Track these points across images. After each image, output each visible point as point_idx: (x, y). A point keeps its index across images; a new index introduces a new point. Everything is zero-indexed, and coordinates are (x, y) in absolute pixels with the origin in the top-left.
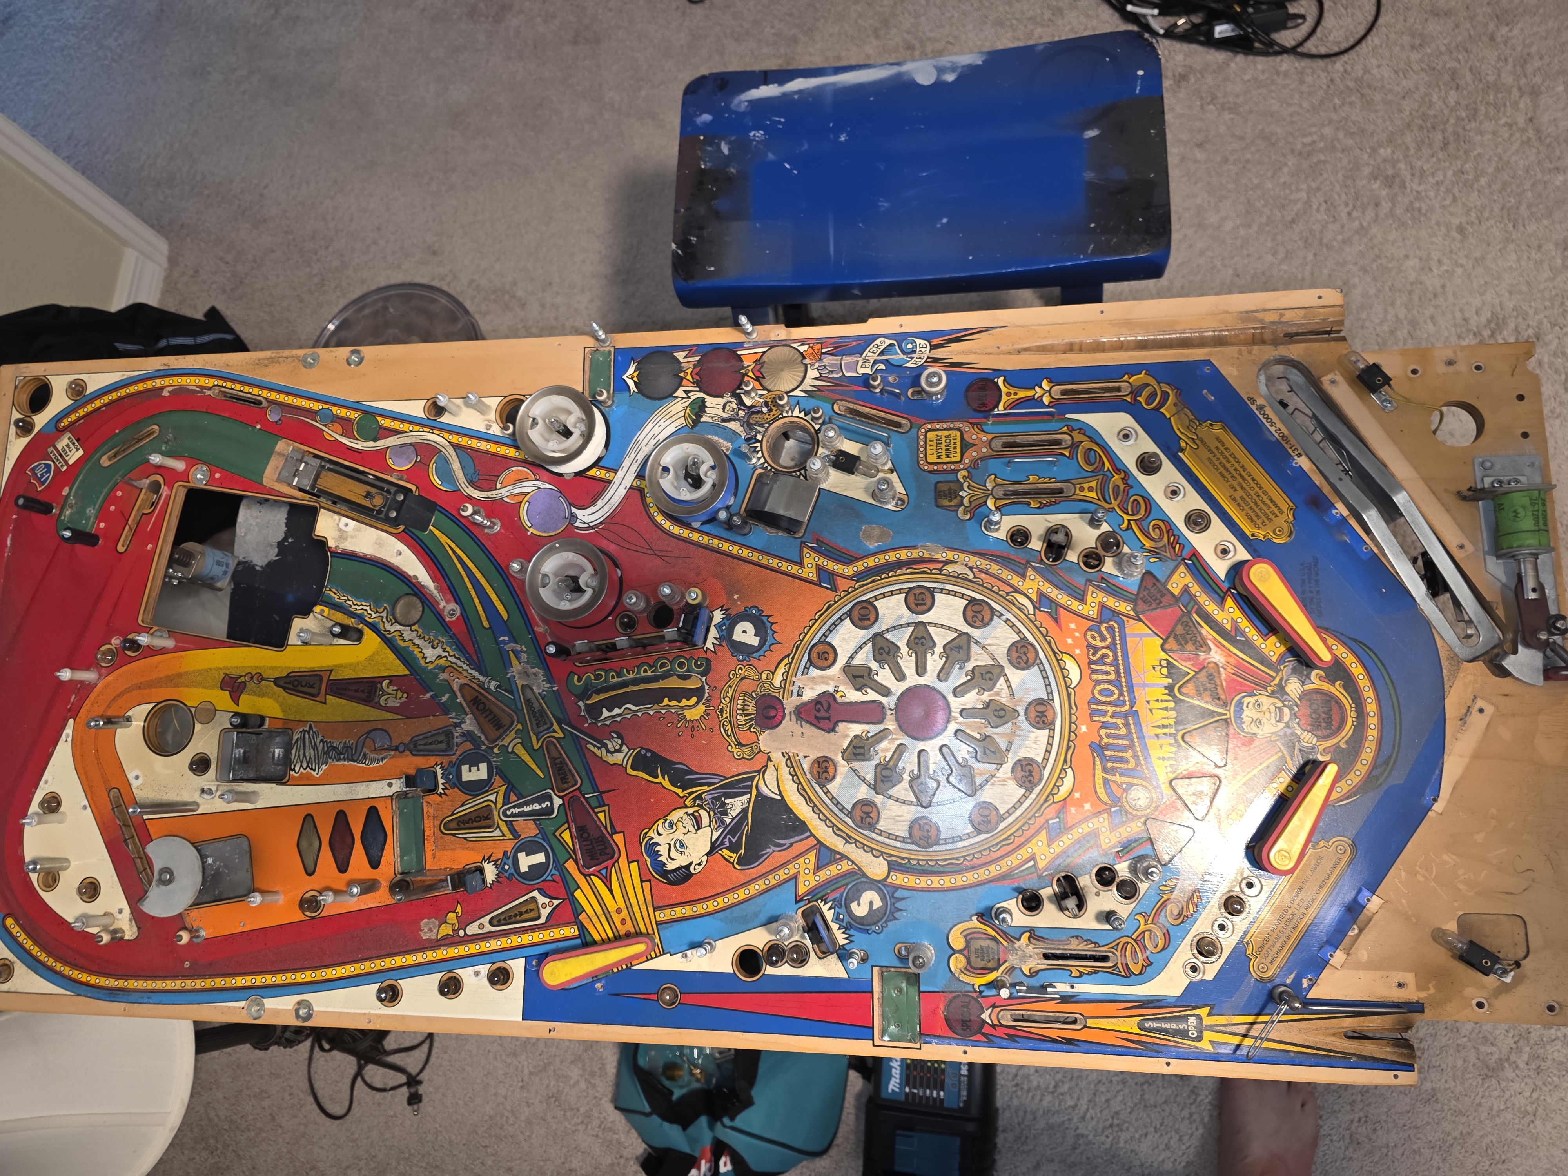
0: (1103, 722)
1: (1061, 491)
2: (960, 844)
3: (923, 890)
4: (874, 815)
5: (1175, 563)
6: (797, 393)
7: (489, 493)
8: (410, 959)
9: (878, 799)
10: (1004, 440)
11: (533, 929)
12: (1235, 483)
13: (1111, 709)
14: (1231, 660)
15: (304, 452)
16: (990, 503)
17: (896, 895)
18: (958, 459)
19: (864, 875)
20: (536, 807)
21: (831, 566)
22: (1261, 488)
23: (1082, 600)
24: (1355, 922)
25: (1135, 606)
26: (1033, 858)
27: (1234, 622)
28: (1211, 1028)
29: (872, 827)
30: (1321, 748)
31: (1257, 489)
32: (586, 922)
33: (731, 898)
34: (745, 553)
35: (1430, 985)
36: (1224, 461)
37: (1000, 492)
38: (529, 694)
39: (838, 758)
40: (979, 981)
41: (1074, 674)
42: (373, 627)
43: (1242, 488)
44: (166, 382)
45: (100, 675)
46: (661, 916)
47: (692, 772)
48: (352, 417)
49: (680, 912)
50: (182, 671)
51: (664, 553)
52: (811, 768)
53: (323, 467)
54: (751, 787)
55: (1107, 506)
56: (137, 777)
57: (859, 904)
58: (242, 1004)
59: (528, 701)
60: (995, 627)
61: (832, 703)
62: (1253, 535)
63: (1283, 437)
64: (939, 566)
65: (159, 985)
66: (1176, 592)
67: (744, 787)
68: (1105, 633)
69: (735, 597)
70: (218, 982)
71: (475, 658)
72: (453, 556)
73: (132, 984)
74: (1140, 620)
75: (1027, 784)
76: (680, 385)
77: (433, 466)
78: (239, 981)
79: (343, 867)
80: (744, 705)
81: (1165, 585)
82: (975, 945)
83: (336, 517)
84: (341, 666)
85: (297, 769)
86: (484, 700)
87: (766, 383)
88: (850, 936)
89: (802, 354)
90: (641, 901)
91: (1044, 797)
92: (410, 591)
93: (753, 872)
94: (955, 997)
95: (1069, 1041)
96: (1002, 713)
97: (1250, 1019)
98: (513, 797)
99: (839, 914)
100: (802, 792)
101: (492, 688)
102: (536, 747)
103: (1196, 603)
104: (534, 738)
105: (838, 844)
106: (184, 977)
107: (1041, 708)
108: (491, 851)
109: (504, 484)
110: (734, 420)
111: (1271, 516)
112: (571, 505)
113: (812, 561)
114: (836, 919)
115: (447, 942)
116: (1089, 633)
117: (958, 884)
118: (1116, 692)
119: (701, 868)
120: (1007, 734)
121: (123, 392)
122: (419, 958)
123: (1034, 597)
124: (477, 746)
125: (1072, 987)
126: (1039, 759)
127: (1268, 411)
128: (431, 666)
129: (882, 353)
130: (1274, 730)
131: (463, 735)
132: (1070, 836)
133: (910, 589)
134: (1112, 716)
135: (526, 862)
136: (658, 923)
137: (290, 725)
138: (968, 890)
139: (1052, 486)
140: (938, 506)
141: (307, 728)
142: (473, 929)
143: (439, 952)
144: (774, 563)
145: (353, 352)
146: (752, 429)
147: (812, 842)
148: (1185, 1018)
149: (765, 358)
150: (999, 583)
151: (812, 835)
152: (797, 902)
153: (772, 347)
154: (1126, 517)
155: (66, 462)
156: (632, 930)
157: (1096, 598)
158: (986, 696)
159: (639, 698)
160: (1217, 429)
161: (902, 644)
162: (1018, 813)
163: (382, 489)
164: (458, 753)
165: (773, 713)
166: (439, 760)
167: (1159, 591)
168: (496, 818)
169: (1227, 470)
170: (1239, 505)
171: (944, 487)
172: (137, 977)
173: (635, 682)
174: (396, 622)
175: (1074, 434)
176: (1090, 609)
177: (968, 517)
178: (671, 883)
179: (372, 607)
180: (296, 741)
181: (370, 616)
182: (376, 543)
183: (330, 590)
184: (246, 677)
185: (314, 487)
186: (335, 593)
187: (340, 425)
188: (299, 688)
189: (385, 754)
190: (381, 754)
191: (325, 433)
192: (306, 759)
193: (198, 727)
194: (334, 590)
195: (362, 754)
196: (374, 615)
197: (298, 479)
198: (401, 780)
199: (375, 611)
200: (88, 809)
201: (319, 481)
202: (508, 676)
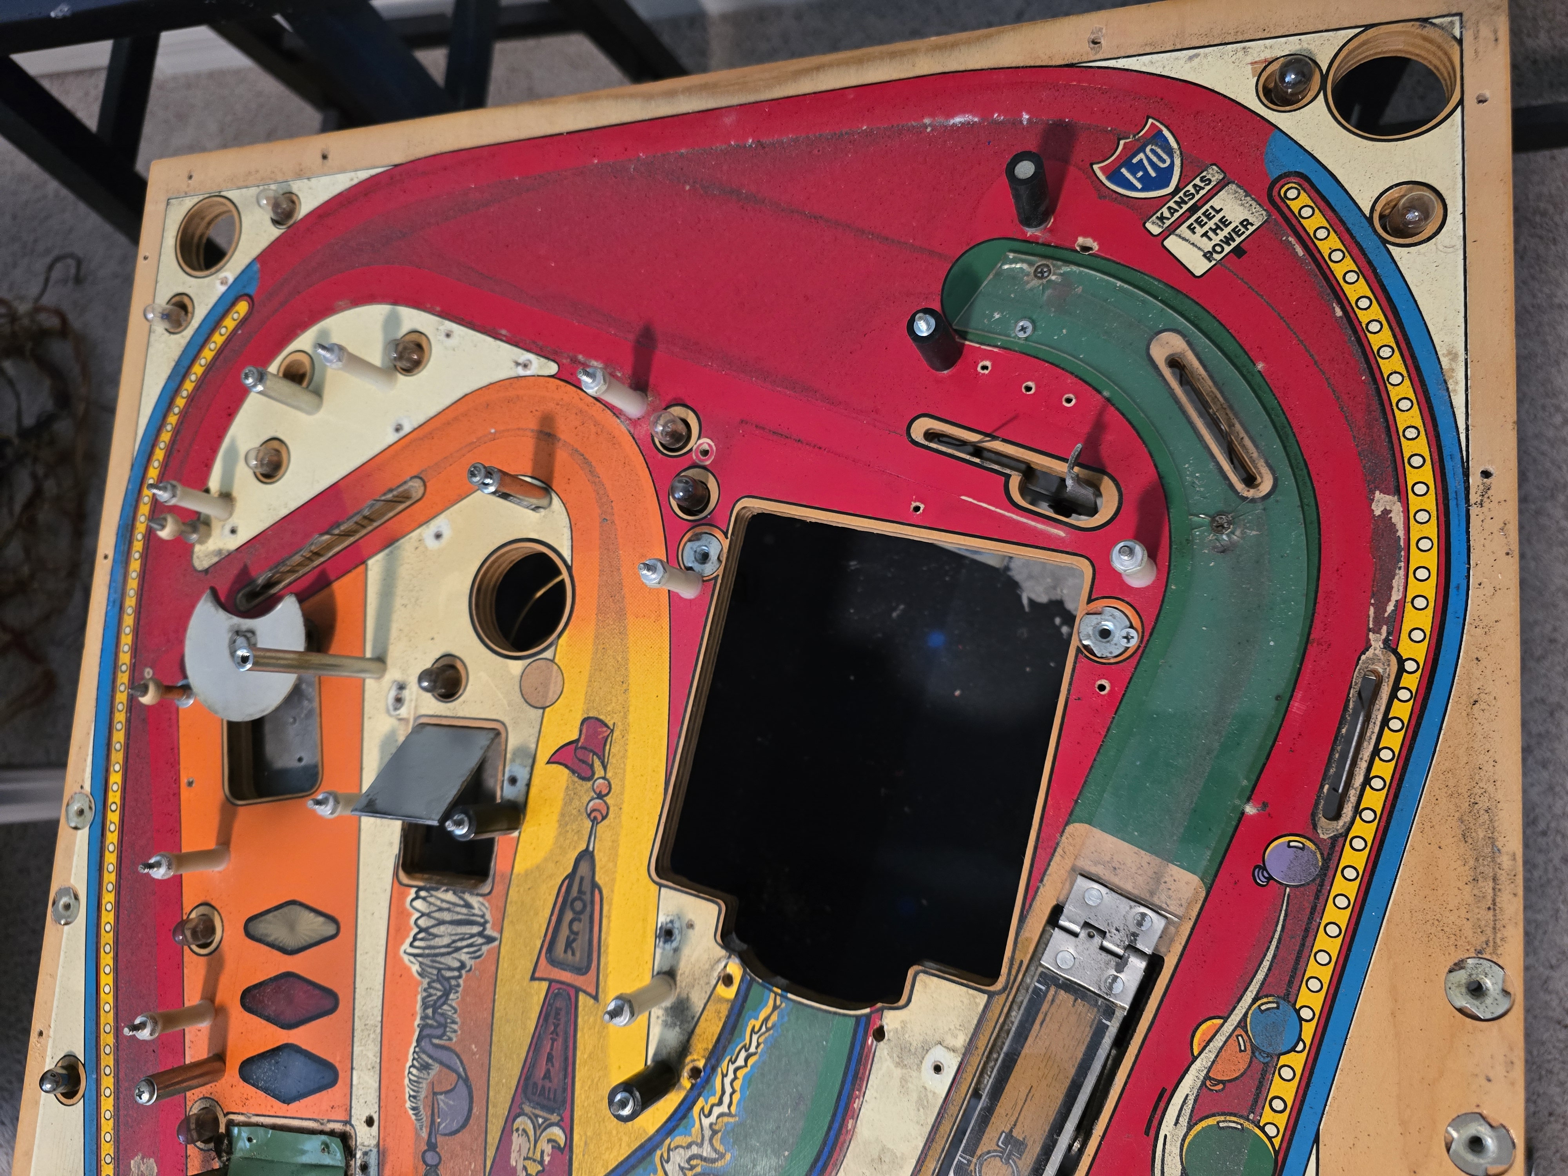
8: (105, 1129)
44: (1424, 499)
45: (634, 422)
50: (626, 622)
53: (1110, 1011)
56: (438, 536)
58: (87, 788)
78: (116, 778)
79: (249, 1000)
83: (960, 1040)
85: (418, 904)
122: (107, 1149)
137: (499, 890)
141: (489, 932)
155: (1171, 230)
179: (726, 1119)
180: (468, 905)
181: (706, 1111)
182: (884, 1149)
183: (775, 1007)
184: (604, 778)
185: (1050, 979)
186: (766, 1019)
187: (1242, 1075)
188: (569, 915)
189: (425, 1114)
190: (424, 1108)
191: (1219, 1021)
192: (433, 926)
193: (516, 667)
194: (774, 1017)
195: (430, 1061)
196: (706, 1122)
197: (1075, 935)
198: (375, 1150)
199: (716, 1128)
200: (396, 437)
201: (1065, 1000)
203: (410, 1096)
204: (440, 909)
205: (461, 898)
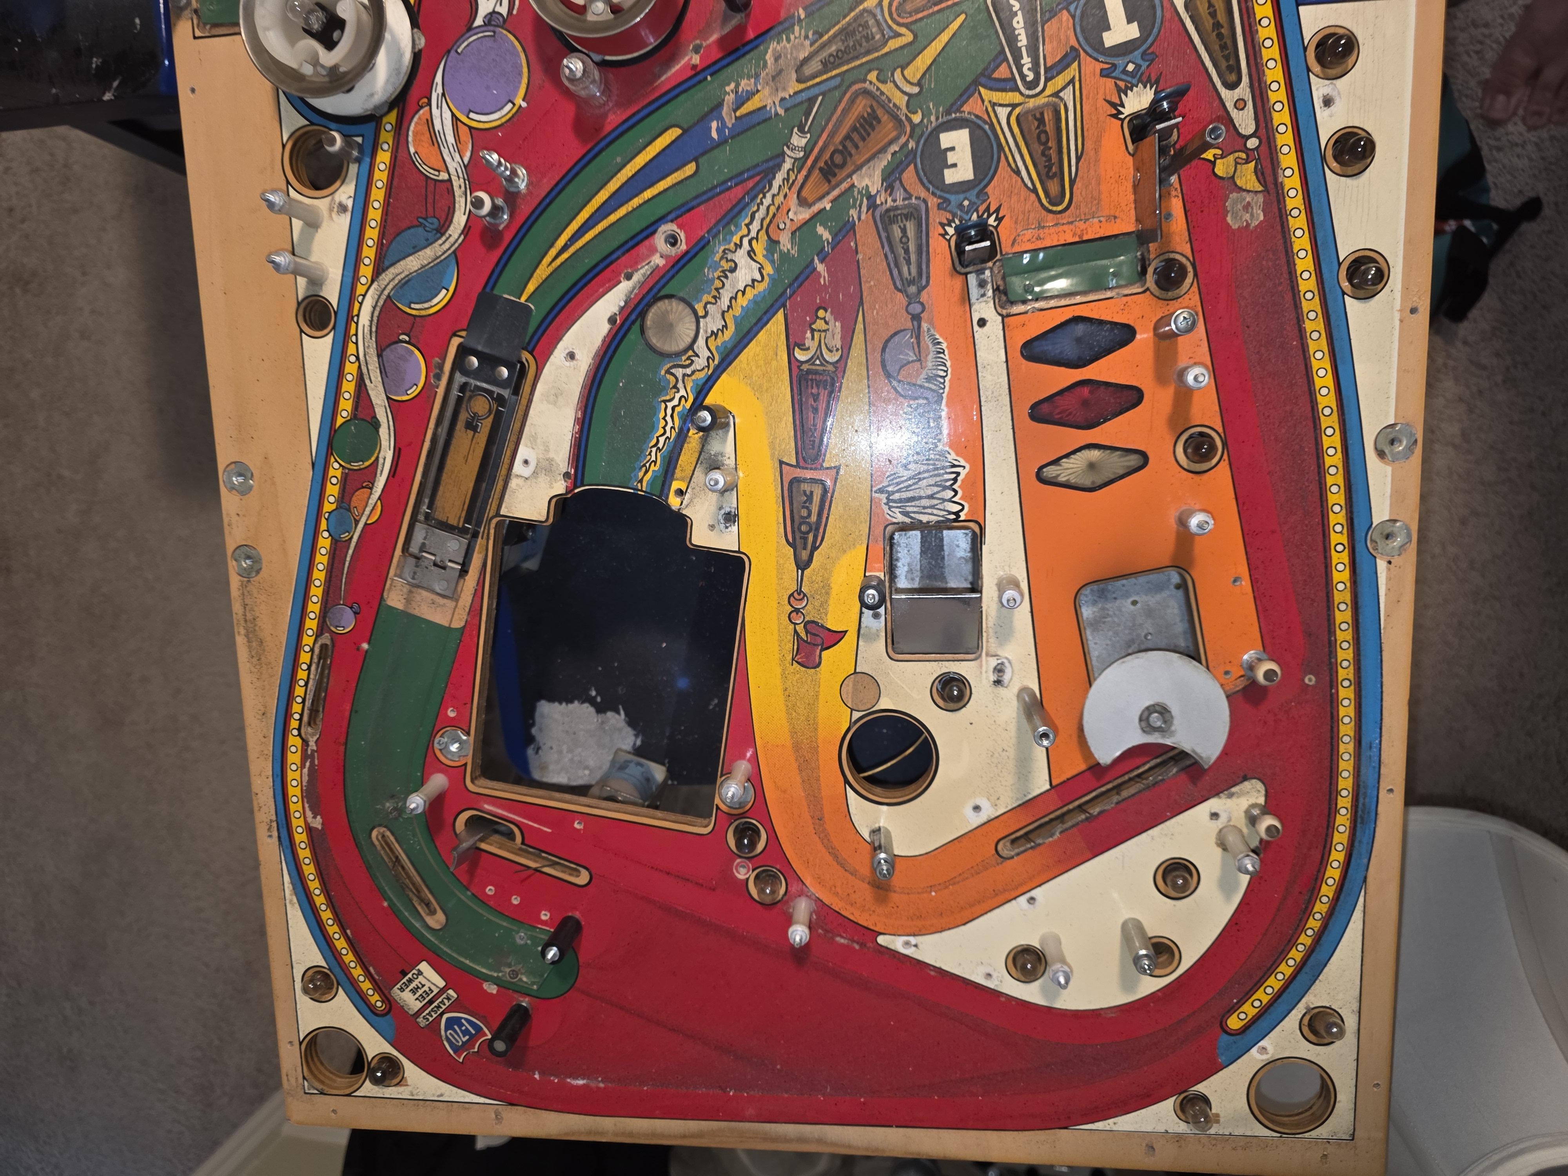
7: (458, 192)
8: (1301, 242)
15: (404, 557)
38: (815, 66)
44: (297, 823)
45: (801, 894)
48: (339, 473)
50: (789, 741)
53: (428, 519)
56: (977, 808)
58: (1380, 564)
59: (827, 66)
70: (1343, 616)
71: (750, 184)
72: (572, 250)
77: (416, 309)
78: (1341, 575)
79: (1132, 397)
83: (514, 483)
85: (956, 508)
86: (827, 156)
92: (636, 327)
98: (1002, 72)
101: (803, 142)
102: (909, 37)
104: (893, 44)
106: (1333, 681)
108: (1101, 103)
109: (439, 165)
112: (470, 28)
115: (1268, 172)
121: (320, 901)
122: (1298, 223)
124: (911, 157)
128: (769, 269)
131: (890, 189)
135: (1120, 29)
137: (879, 529)
141: (883, 497)
142: (1245, 122)
143: (1288, 185)
155: (442, 991)
163: (459, 400)
164: (923, 194)
166: (935, 232)
168: (1041, 101)
172: (1333, 774)
174: (691, 347)
179: (668, 398)
180: (906, 514)
181: (683, 399)
182: (555, 403)
183: (641, 481)
184: (795, 624)
185: (462, 531)
186: (646, 472)
187: (353, 494)
188: (813, 520)
189: (926, 340)
190: (928, 347)
191: (369, 522)
192: (938, 492)
193: (885, 704)
194: (641, 474)
195: (926, 385)
196: (682, 392)
197: (450, 561)
198: (973, 300)
199: (674, 390)
200: (1033, 893)
201: (453, 521)
202: (781, 111)
203: (943, 353)
204: (933, 507)
205: (912, 518)
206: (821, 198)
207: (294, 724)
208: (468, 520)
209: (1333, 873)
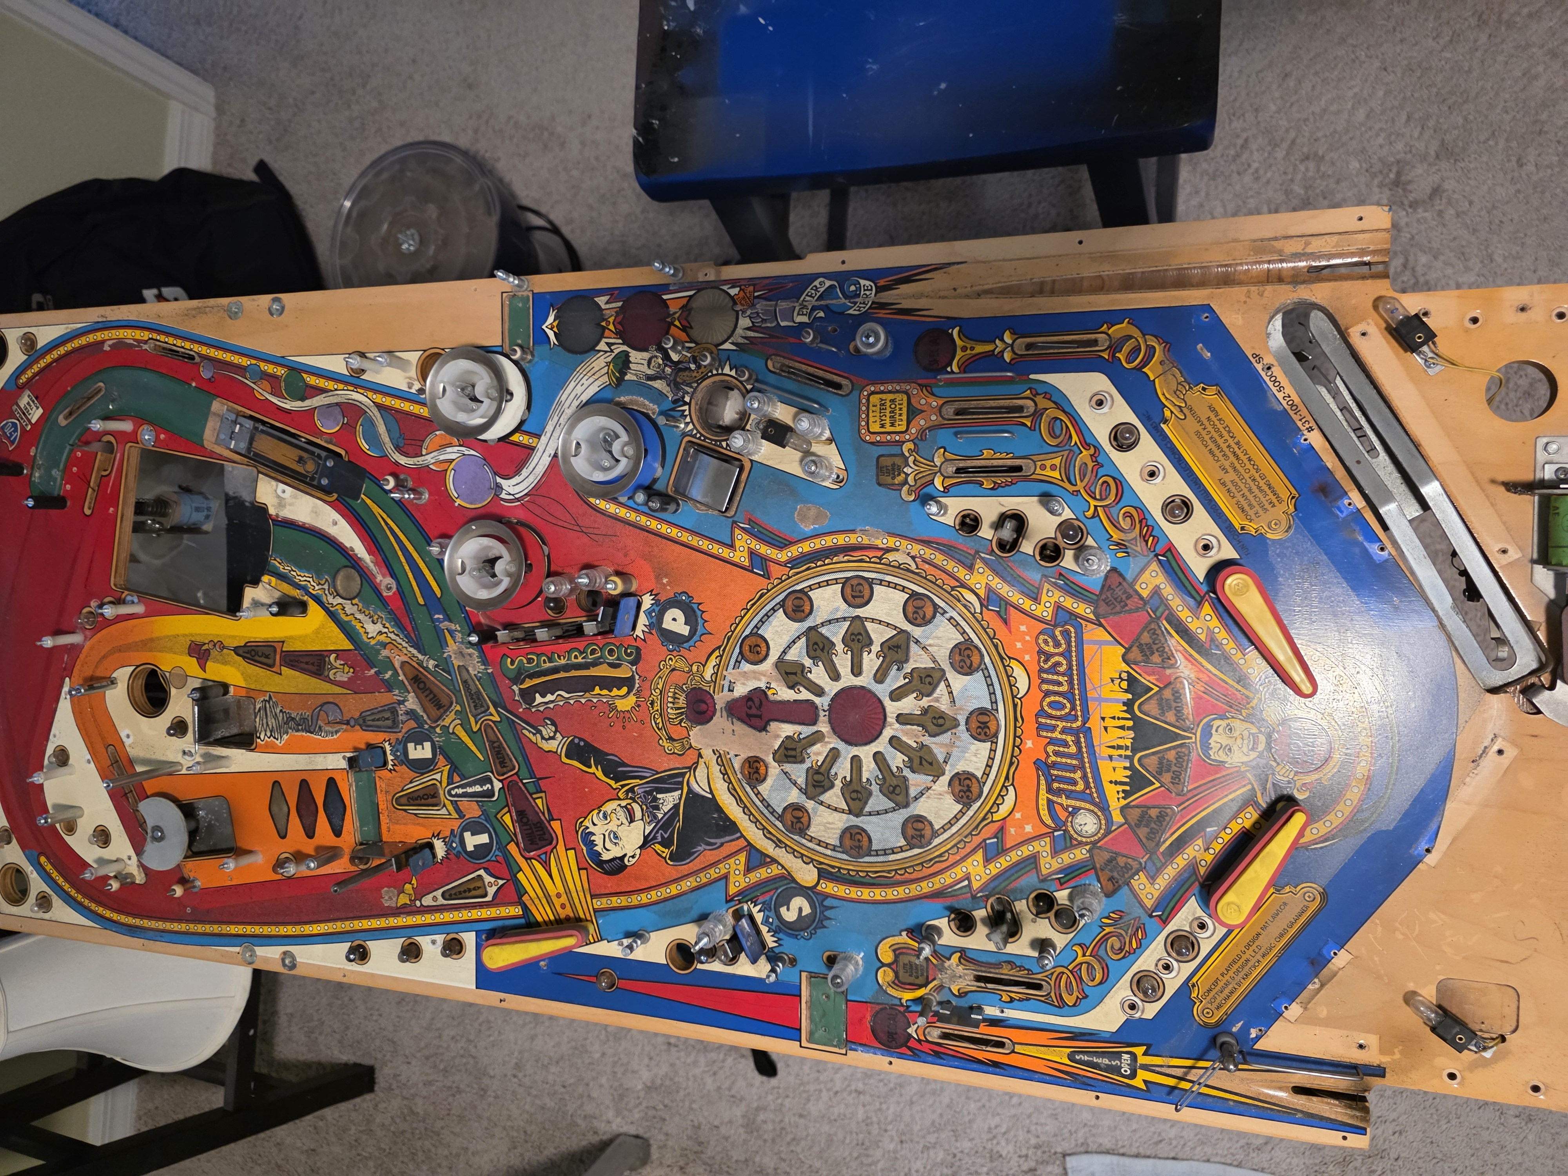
0: (1051, 738)
1: (1019, 469)
2: (892, 857)
3: (852, 901)
4: (805, 820)
5: (1146, 560)
6: (727, 346)
7: (416, 459)
8: (375, 923)
9: (810, 805)
10: (957, 405)
11: (481, 906)
12: (1227, 464)
13: (1061, 724)
14: (1201, 676)
15: (238, 414)
16: (938, 482)
17: (826, 903)
18: (904, 428)
19: (794, 880)
20: (478, 788)
21: (764, 550)
22: (1257, 470)
23: (1036, 599)
24: (1316, 976)
25: (1095, 608)
26: (967, 877)
27: (1210, 633)
28: (1146, 1067)
29: (802, 832)
30: (1298, 784)
31: (1253, 472)
32: (529, 903)
33: (664, 892)
34: (674, 532)
35: (1396, 1050)
36: (1216, 435)
37: (951, 469)
38: (465, 675)
39: (770, 759)
40: (907, 996)
41: (1022, 684)
42: (317, 600)
43: (1235, 469)
44: (105, 335)
45: (86, 637)
46: (598, 904)
47: (625, 765)
48: (279, 373)
49: (615, 901)
50: (154, 636)
51: (591, 531)
52: (742, 767)
53: (256, 428)
54: (682, 783)
55: (1071, 488)
56: (128, 736)
57: (788, 909)
58: (237, 949)
59: (465, 682)
60: (937, 626)
61: (764, 701)
62: (1243, 528)
63: (1292, 405)
64: (879, 554)
65: (168, 926)
66: (1145, 594)
67: (675, 783)
68: (1060, 638)
69: (665, 581)
70: (216, 929)
71: (413, 635)
72: (386, 528)
73: (146, 923)
74: (1101, 625)
75: (965, 799)
76: (602, 336)
77: (359, 429)
78: (233, 929)
79: (310, 833)
80: (675, 698)
81: (1132, 585)
82: (904, 959)
83: (274, 483)
84: (291, 637)
85: (262, 737)
86: (423, 679)
87: (694, 333)
88: (779, 939)
89: (732, 297)
90: (579, 888)
91: (982, 815)
92: (348, 564)
93: (685, 869)
94: (882, 1009)
95: (995, 1064)
96: (941, 721)
97: (1189, 1063)
98: (456, 778)
99: (768, 917)
100: (732, 791)
101: (430, 667)
102: (475, 729)
103: (1168, 607)
104: (472, 720)
105: (768, 847)
106: (188, 921)
107: (984, 719)
108: (440, 828)
109: (430, 450)
110: (660, 378)
111: (1267, 506)
112: (495, 474)
113: (743, 542)
114: (766, 922)
115: (406, 910)
116: (1042, 637)
117: (888, 897)
118: (1068, 705)
119: (634, 860)
120: (946, 745)
121: (69, 347)
122: (384, 922)
123: (982, 592)
124: (421, 726)
125: (1002, 1012)
126: (979, 774)
127: (1277, 371)
128: (373, 642)
129: (821, 298)
130: (1245, 759)
131: (407, 713)
132: (1008, 858)
133: (848, 579)
134: (1063, 732)
135: (472, 841)
136: (595, 911)
137: (252, 694)
138: (899, 905)
139: (1009, 463)
140: (880, 484)
141: (267, 698)
142: (427, 901)
143: (399, 919)
144: (704, 544)
145: (275, 300)
146: (679, 389)
147: (742, 843)
148: (1118, 1055)
149: (694, 304)
150: (944, 576)
151: (742, 836)
152: (727, 902)
153: (699, 290)
154: (1093, 503)
155: (30, 421)
156: (572, 915)
157: (1051, 597)
158: (925, 702)
159: (571, 685)
160: (1212, 395)
161: (837, 640)
162: (954, 829)
163: (313, 453)
164: (404, 731)
165: (703, 707)
166: (386, 736)
167: (1125, 592)
168: (442, 797)
169: (1219, 447)
170: (1229, 491)
171: (887, 462)
172: (150, 918)
173: (567, 668)
174: (338, 595)
175: (1038, 399)
176: (1044, 610)
177: (912, 498)
178: (607, 873)
179: (315, 579)
180: (260, 709)
181: (313, 588)
182: (313, 511)
183: (275, 559)
184: (209, 644)
185: (250, 450)
186: (279, 563)
187: (269, 383)
188: (257, 658)
189: (337, 727)
190: (334, 728)
191: (255, 391)
192: (269, 728)
193: (173, 691)
194: (278, 559)
196: (316, 587)
199: (318, 583)
200: (92, 764)
201: (255, 444)
202: (445, 655)
203: (332, 736)
206: (405, 675)
207: (155, 336)
208: (256, 454)
209: (108, 914)
